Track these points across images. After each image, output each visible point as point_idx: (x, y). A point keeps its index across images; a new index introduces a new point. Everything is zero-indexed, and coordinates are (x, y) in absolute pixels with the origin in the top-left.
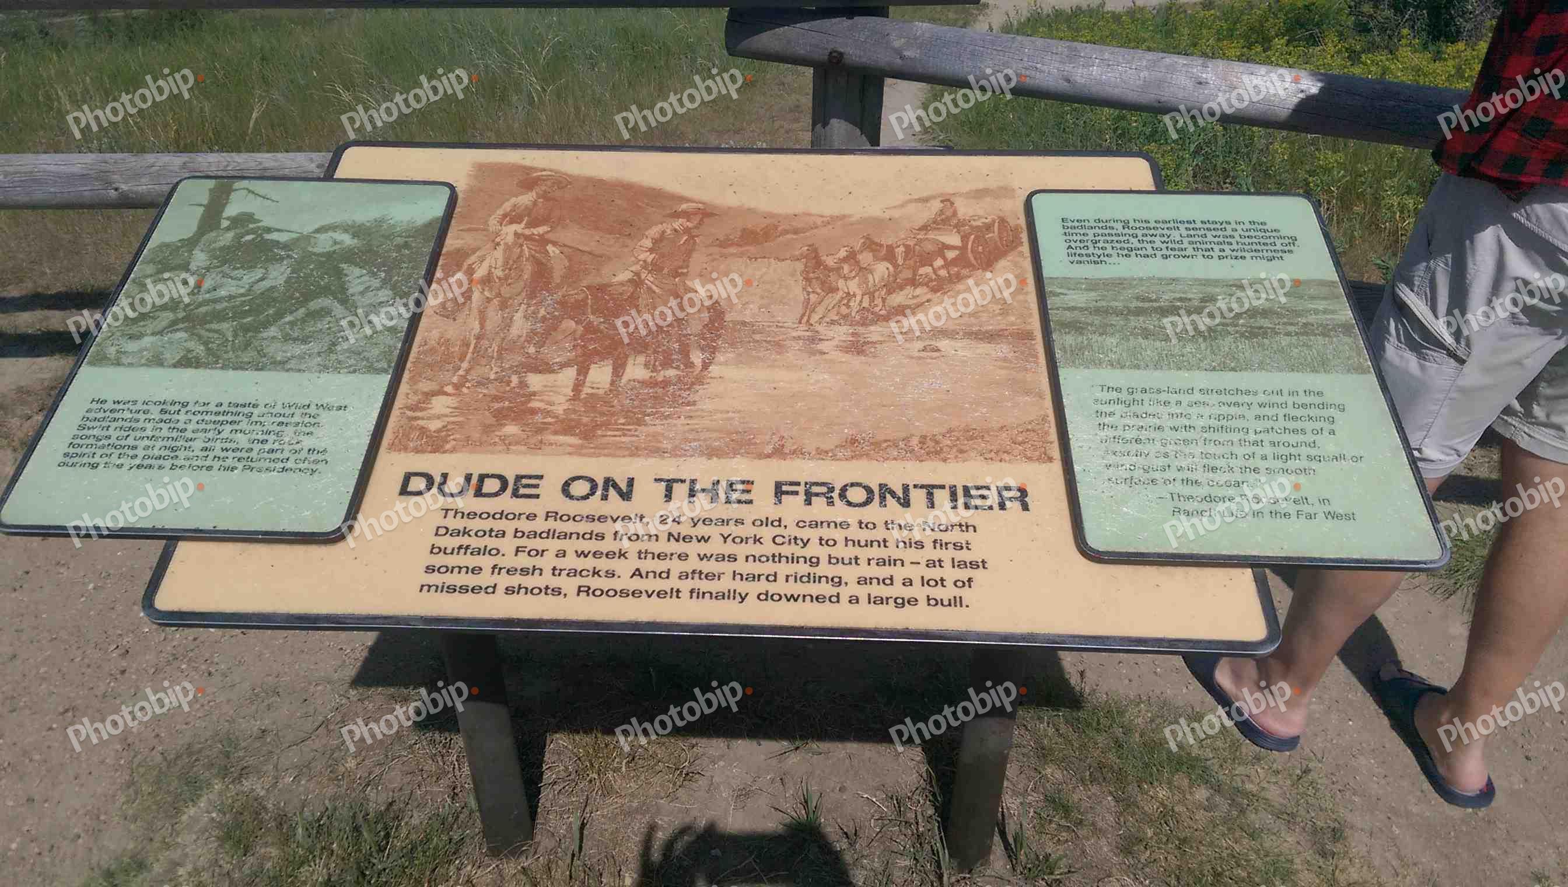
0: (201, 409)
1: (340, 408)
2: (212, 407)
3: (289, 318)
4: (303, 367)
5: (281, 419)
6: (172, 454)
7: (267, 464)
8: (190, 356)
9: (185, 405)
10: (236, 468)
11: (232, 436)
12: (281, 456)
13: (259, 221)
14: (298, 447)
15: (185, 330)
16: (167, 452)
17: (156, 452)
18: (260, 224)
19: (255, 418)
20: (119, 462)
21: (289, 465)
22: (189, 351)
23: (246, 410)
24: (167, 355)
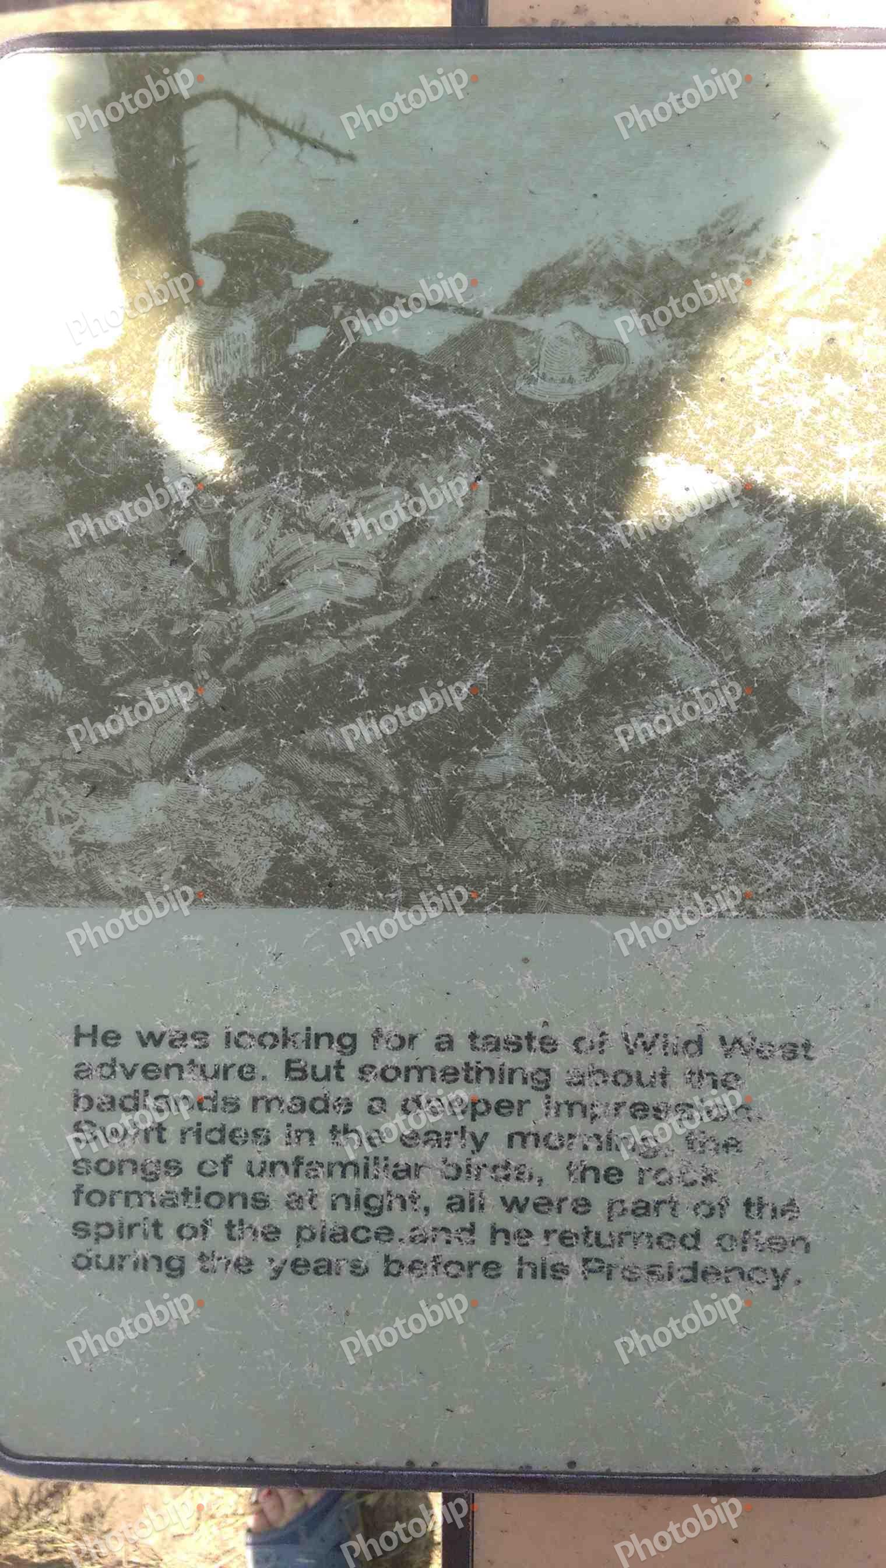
0: (397, 1059)
1: (791, 1052)
2: (425, 1053)
3: (542, 701)
4: (641, 894)
5: (635, 1094)
6: (374, 1223)
7: (643, 1256)
8: (299, 859)
9: (347, 1043)
10: (565, 1270)
11: (516, 1156)
12: (676, 1227)
13: (321, 257)
14: (713, 1193)
15: (246, 752)
16: (355, 1218)
17: (325, 1216)
18: (324, 273)
19: (559, 1092)
20: (236, 1251)
21: (709, 1256)
22: (291, 840)
23: (529, 1061)
24: (229, 857)
